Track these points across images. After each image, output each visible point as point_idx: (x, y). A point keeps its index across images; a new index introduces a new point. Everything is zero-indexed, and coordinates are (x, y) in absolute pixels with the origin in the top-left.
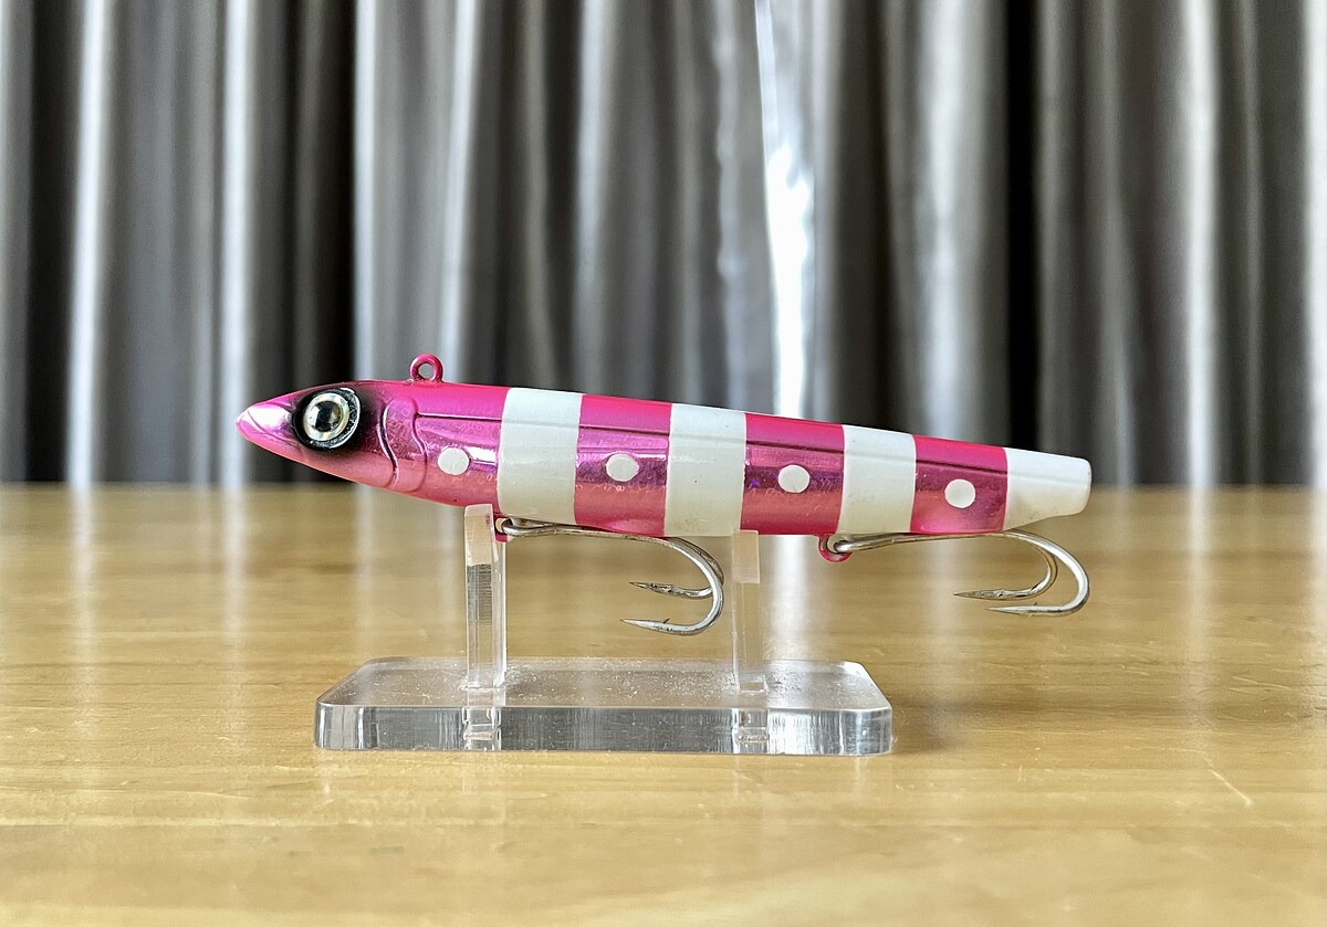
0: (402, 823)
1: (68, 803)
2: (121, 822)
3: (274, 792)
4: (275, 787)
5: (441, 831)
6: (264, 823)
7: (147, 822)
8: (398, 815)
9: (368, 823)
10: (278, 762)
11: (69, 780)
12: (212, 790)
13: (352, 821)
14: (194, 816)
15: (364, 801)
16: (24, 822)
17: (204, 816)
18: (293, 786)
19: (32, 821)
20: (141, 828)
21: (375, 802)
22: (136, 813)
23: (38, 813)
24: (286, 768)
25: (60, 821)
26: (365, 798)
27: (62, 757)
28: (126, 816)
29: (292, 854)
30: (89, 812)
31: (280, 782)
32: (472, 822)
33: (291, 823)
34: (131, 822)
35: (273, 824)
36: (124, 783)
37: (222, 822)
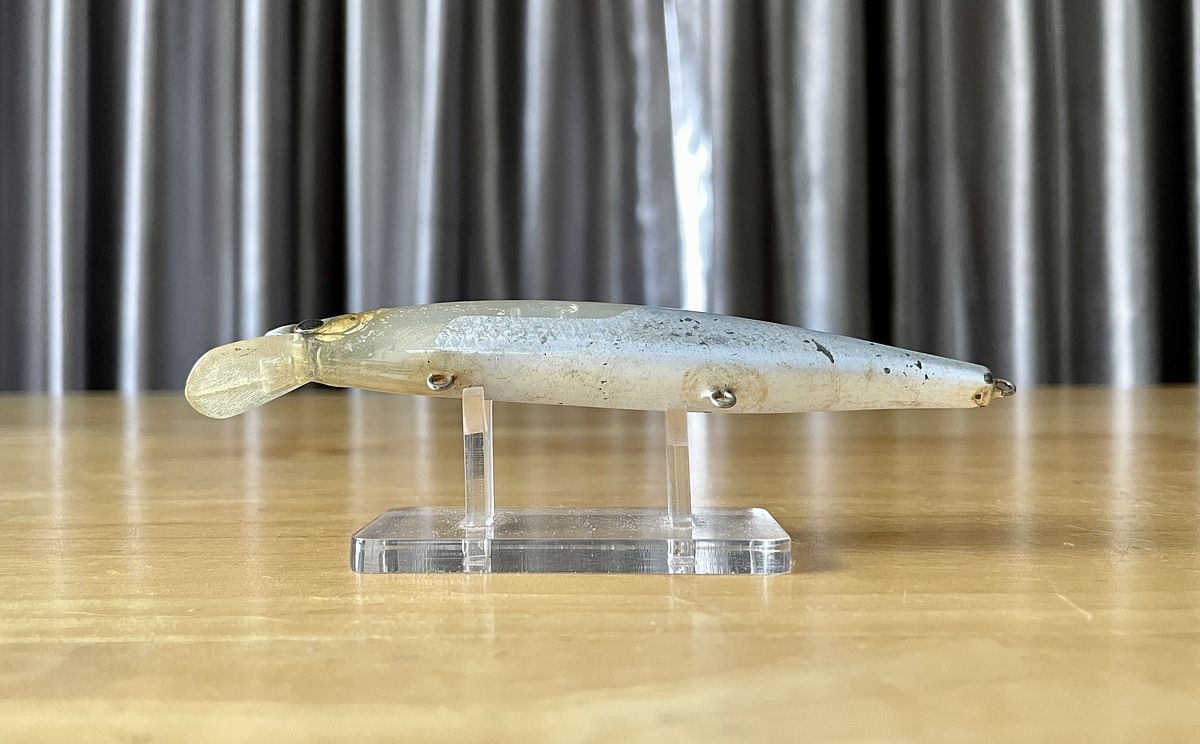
0: (416, 638)
1: (147, 626)
2: (190, 639)
3: (311, 616)
4: (311, 612)
5: (448, 643)
6: (307, 638)
7: (211, 639)
8: (413, 632)
9: (388, 638)
10: (312, 593)
12: (262, 614)
13: (377, 637)
14: (249, 634)
15: (384, 622)
16: (114, 639)
17: (257, 635)
18: (323, 612)
19: (122, 639)
20: (208, 644)
21: (393, 622)
22: (203, 633)
23: (124, 633)
24: (319, 598)
25: (143, 639)
26: (385, 619)
27: (139, 592)
28: (195, 635)
29: (331, 661)
30: (163, 633)
31: (315, 609)
32: (471, 636)
33: (327, 639)
34: (201, 638)
35: (314, 639)
36: (191, 611)
37: (272, 638)
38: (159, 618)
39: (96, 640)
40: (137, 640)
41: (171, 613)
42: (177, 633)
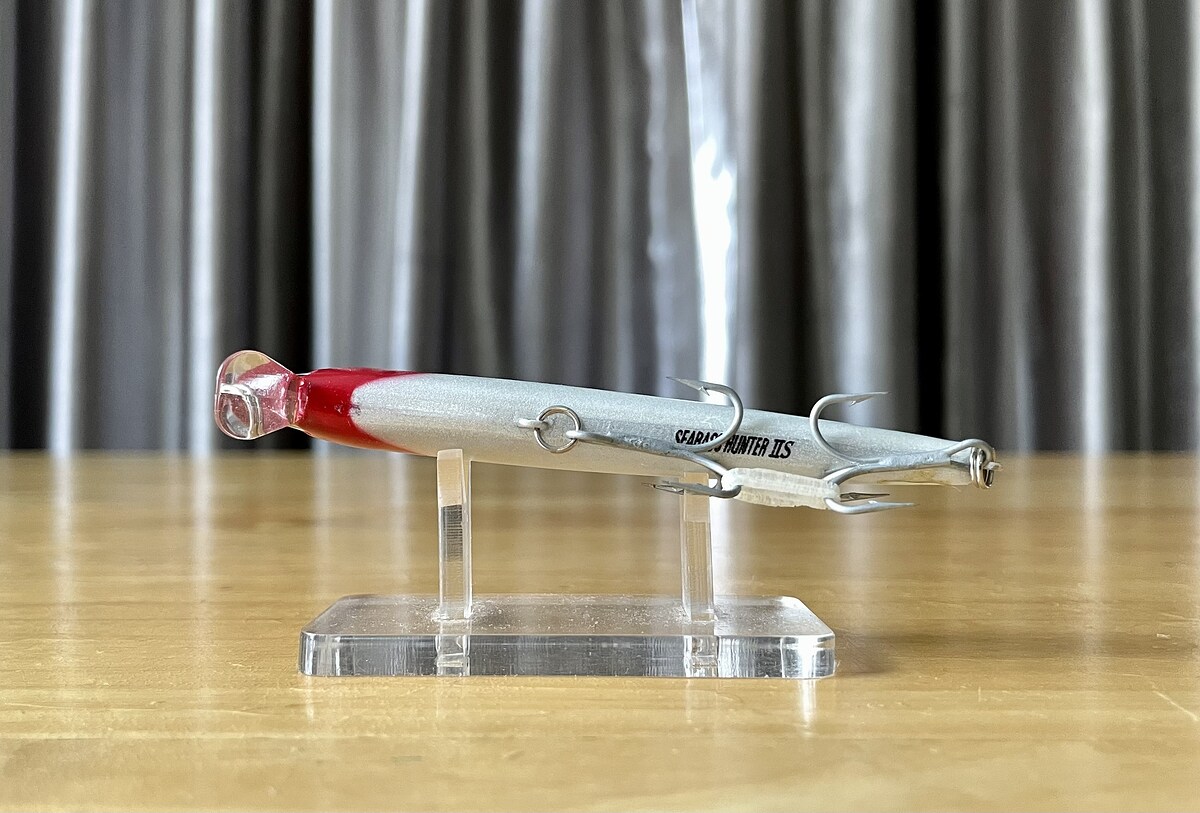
0: (415, 736)
1: (104, 721)
2: (155, 736)
3: (292, 710)
4: (292, 706)
5: (454, 742)
6: (289, 736)
7: (180, 735)
8: (411, 730)
9: (385, 736)
10: (292, 685)
11: (101, 701)
12: (235, 709)
13: (371, 735)
14: (222, 731)
15: (377, 718)
16: (65, 736)
17: (232, 731)
19: (74, 736)
20: (175, 741)
21: (388, 719)
22: (168, 728)
23: (78, 729)
24: (300, 690)
25: (100, 735)
26: (379, 715)
27: (91, 681)
28: (160, 730)
29: (320, 762)
30: (124, 728)
31: (296, 702)
32: (481, 735)
33: (313, 737)
34: (167, 735)
35: (298, 737)
36: (152, 703)
37: (250, 735)
38: (117, 712)
39: (45, 736)
40: (95, 737)
41: (129, 706)
42: (138, 730)
